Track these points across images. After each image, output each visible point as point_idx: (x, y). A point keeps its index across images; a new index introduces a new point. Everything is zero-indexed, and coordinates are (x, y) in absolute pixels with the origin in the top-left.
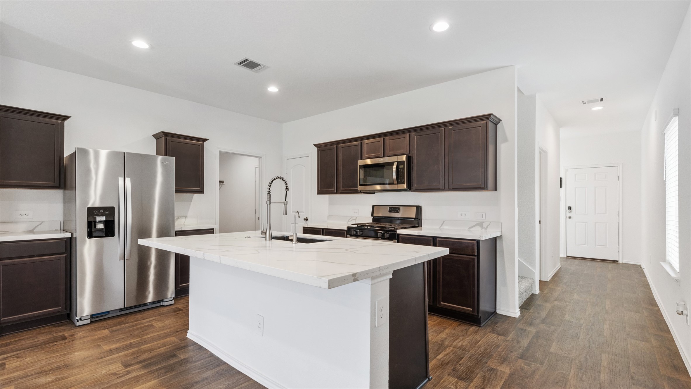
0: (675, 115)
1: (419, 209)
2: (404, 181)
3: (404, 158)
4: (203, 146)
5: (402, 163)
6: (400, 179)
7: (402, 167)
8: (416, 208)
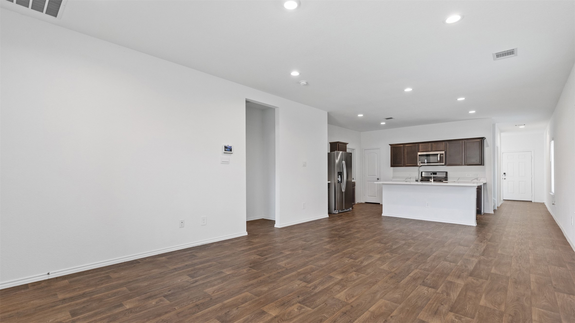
0: (552, 140)
1: (447, 173)
2: (443, 162)
3: (443, 152)
4: (346, 146)
5: (443, 154)
6: (442, 161)
7: (442, 156)
8: (445, 172)
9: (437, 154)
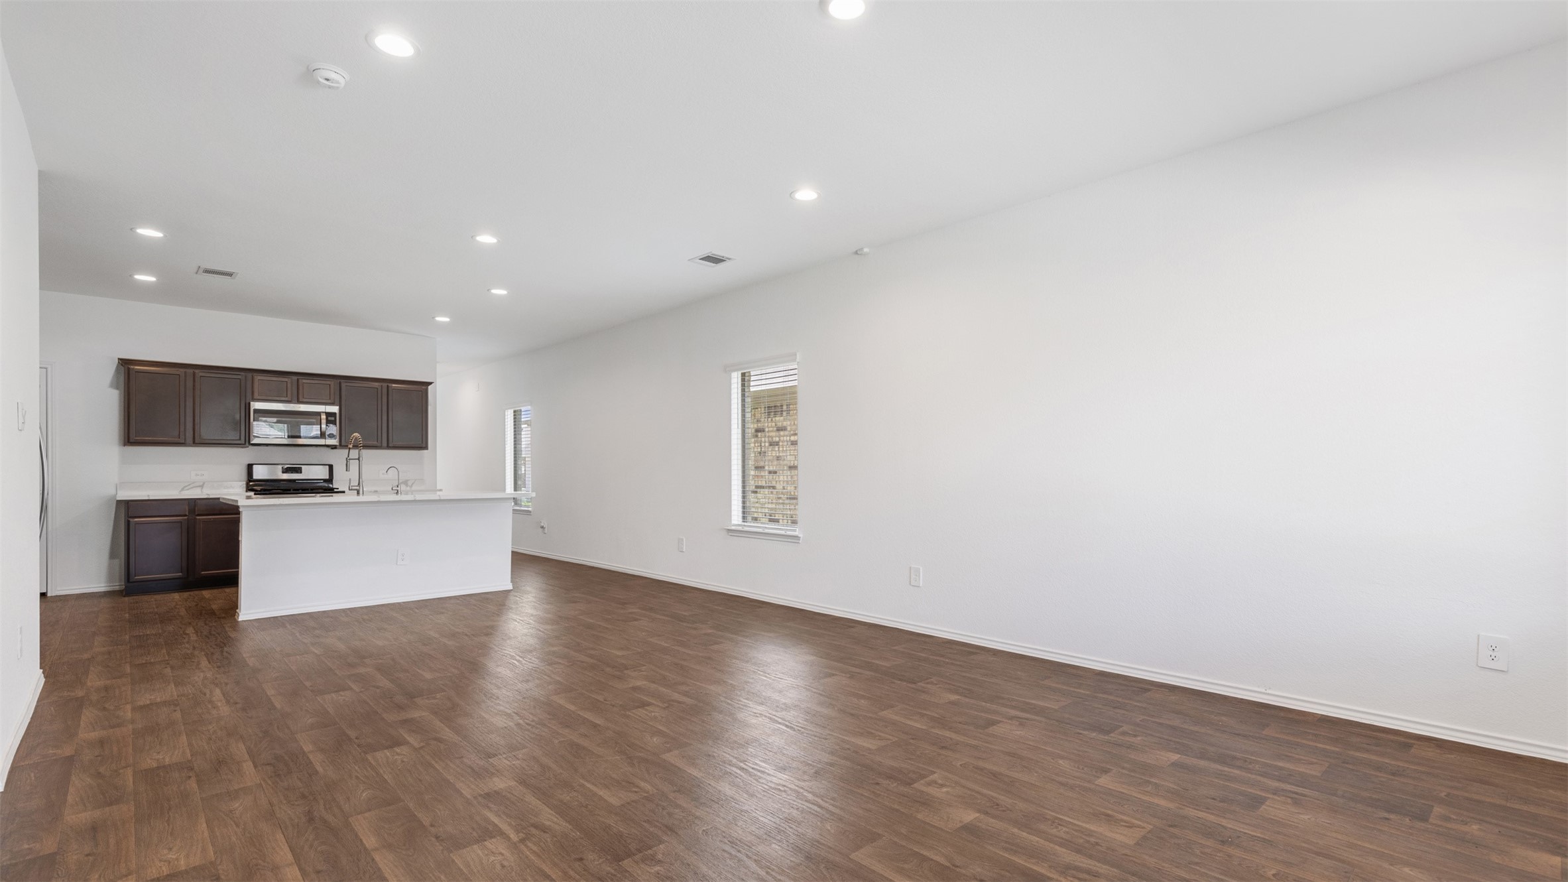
1: (331, 467)
3: (335, 409)
7: (333, 419)
8: (327, 467)
9: (319, 414)
